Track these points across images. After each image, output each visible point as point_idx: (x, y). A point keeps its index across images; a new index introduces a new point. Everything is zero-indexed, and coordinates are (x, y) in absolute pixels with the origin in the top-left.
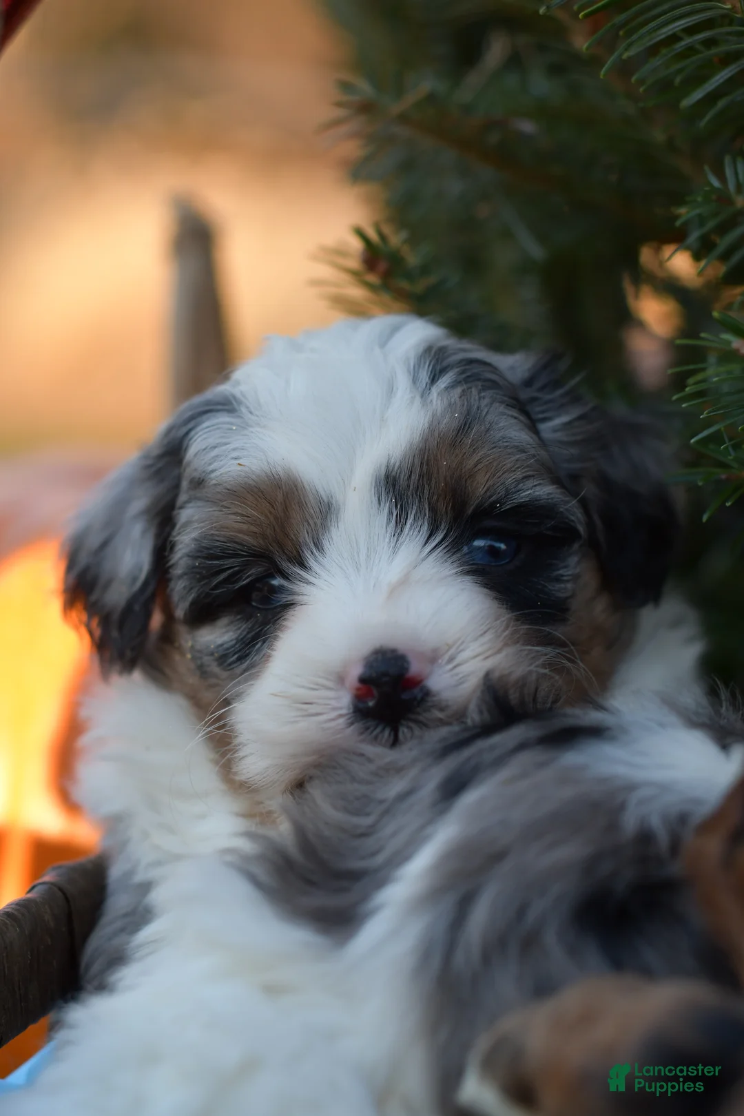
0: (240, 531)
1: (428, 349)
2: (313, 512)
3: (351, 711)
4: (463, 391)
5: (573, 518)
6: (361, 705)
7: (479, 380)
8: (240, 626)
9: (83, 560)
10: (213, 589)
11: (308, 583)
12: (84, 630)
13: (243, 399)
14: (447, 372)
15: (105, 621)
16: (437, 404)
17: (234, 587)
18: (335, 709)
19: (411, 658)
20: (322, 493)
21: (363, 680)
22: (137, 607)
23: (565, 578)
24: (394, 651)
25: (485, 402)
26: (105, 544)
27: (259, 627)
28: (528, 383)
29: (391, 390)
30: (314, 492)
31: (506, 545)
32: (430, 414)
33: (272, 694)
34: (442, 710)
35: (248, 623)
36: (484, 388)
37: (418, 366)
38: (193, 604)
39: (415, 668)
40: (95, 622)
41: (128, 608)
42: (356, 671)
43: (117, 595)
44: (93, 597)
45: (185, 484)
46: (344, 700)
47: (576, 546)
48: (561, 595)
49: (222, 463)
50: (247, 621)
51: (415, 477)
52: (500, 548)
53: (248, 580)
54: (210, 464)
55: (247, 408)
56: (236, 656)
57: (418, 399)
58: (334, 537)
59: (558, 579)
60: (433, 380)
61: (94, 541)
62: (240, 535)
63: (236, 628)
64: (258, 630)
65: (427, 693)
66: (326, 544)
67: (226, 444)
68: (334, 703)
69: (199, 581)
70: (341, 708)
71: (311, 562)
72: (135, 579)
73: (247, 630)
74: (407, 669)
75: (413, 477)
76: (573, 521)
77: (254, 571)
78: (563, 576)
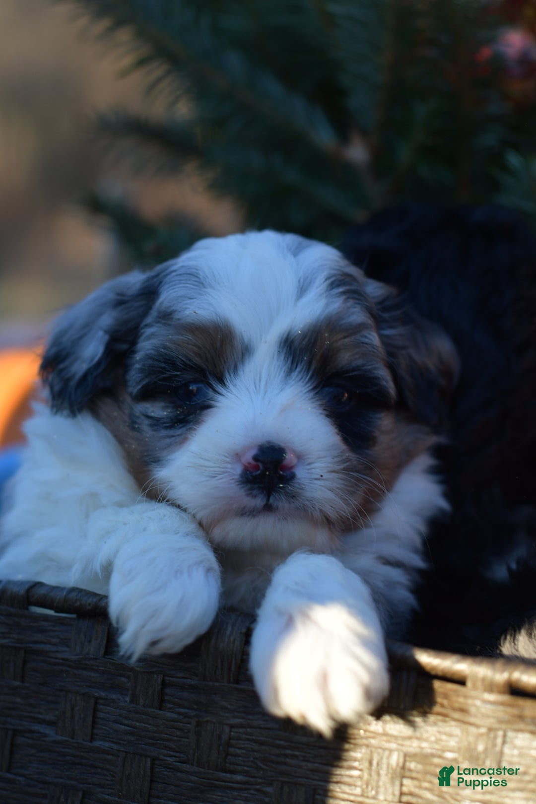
11: (221, 394)
20: (246, 339)
21: (255, 458)
24: (277, 446)
27: (184, 415)
30: (241, 338)
38: (144, 387)
43: (79, 368)
44: (62, 366)
51: (305, 342)
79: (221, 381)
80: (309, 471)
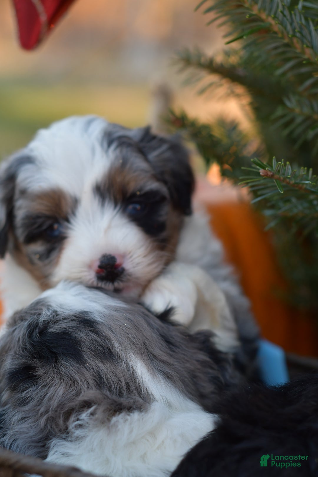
0: (44, 210)
2: (69, 201)
3: (96, 279)
6: (99, 276)
11: (70, 228)
13: (36, 158)
14: (114, 142)
18: (90, 279)
19: (117, 257)
20: (72, 194)
21: (100, 267)
28: (142, 141)
29: (94, 152)
30: (69, 194)
32: (110, 160)
45: (17, 192)
46: (92, 275)
54: (27, 185)
57: (105, 154)
58: (80, 212)
60: (109, 146)
64: (53, 246)
66: (77, 214)
68: (89, 277)
69: (27, 228)
70: (92, 278)
71: (72, 221)
74: (116, 262)
75: (106, 186)
77: (49, 223)
79: (67, 220)
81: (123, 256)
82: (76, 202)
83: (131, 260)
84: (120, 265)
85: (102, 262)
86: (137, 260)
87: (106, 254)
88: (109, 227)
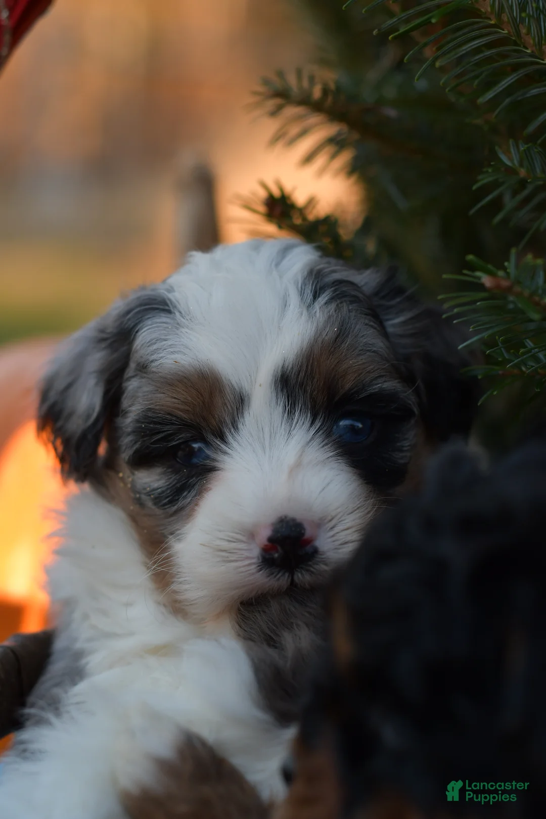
0: (178, 409)
1: (311, 272)
2: (229, 398)
3: (260, 561)
4: (337, 305)
5: (410, 402)
6: (267, 557)
7: (346, 296)
8: (170, 477)
9: (53, 396)
10: (151, 444)
11: (225, 453)
12: (50, 447)
13: (177, 304)
14: (325, 291)
15: (66, 443)
16: (320, 316)
17: (168, 445)
18: (247, 558)
19: (306, 526)
20: (235, 385)
21: (270, 540)
22: (90, 437)
23: (405, 449)
24: (294, 520)
25: (353, 314)
26: (69, 386)
27: (186, 479)
28: (376, 294)
29: (285, 305)
30: (230, 385)
31: (362, 424)
32: (315, 324)
33: (201, 544)
34: (326, 564)
35: (177, 475)
36: (352, 302)
37: (304, 284)
38: (136, 452)
39: (308, 533)
40: (59, 442)
41: (84, 435)
42: (265, 534)
43: (76, 425)
44: (60, 424)
45: (132, 365)
46: (255, 552)
47: (413, 421)
48: (402, 461)
49: (161, 355)
50: (176, 474)
51: (302, 374)
52: (358, 426)
53: (177, 442)
54: (152, 355)
55: (180, 312)
56: (168, 499)
57: (305, 312)
58: (247, 423)
59: (401, 450)
60: (316, 296)
61: (60, 385)
62: (176, 411)
63: (167, 478)
64: (183, 482)
65: (316, 551)
66: (240, 426)
67: (165, 340)
68: (247, 554)
69: (143, 437)
70: (253, 558)
71: (230, 438)
72: (88, 416)
73: (176, 481)
74: (303, 534)
75: (301, 374)
76: (410, 404)
77: (183, 436)
78: (403, 447)
79: (222, 437)
80: (334, 539)
81: (319, 524)
82: (241, 401)
83: (332, 533)
84: (309, 541)
85: (276, 531)
86: (344, 536)
87: (286, 517)
88: (298, 465)
